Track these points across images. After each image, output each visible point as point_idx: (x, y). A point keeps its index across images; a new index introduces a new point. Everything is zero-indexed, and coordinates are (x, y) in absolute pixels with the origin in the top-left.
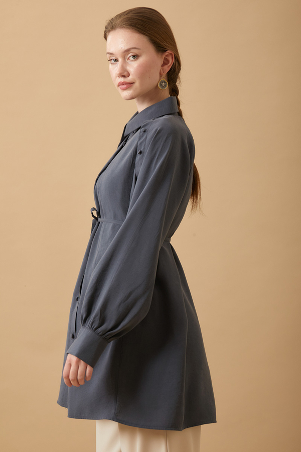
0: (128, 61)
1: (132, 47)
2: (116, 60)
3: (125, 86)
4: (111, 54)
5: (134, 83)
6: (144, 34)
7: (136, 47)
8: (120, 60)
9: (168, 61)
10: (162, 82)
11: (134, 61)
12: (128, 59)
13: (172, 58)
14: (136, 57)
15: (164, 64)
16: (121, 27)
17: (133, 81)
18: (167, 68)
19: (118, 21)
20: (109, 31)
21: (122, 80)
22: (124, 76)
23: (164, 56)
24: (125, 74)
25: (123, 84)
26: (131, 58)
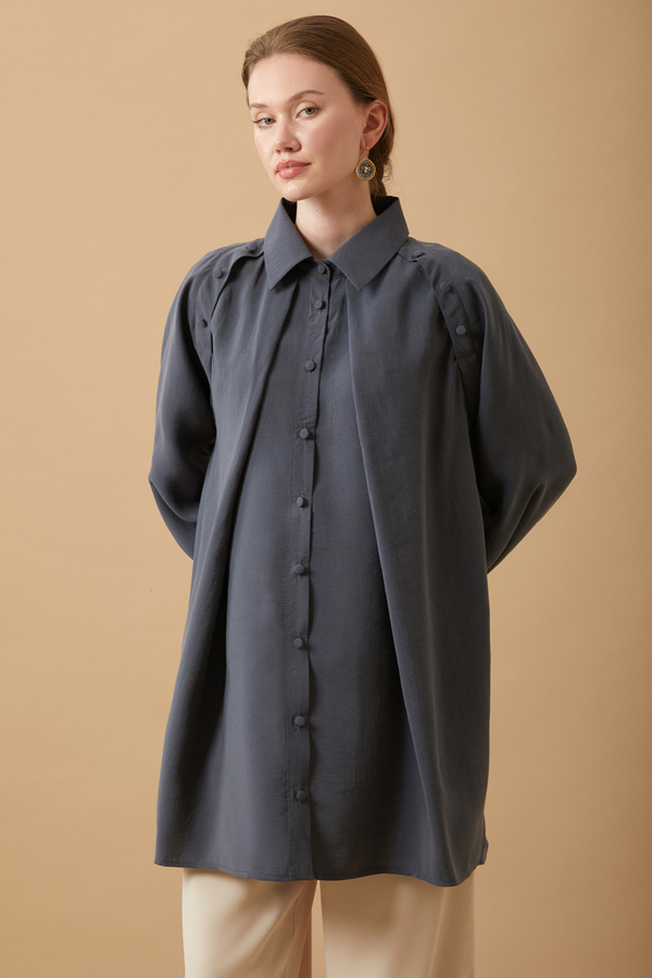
0: (298, 120)
1: (306, 89)
2: (270, 121)
3: (290, 171)
4: (261, 106)
5: (309, 164)
6: (329, 63)
7: (315, 89)
8: (281, 117)
9: (376, 123)
10: (364, 165)
11: (311, 118)
12: (298, 115)
13: (384, 116)
14: (313, 111)
15: (368, 129)
16: (282, 50)
17: (310, 160)
18: (374, 137)
19: (276, 40)
20: (256, 61)
21: (285, 156)
22: (290, 150)
23: (368, 112)
24: (293, 144)
25: (287, 166)
26: (304, 114)
